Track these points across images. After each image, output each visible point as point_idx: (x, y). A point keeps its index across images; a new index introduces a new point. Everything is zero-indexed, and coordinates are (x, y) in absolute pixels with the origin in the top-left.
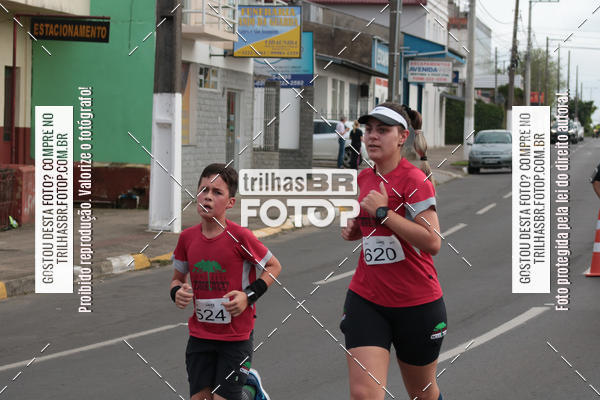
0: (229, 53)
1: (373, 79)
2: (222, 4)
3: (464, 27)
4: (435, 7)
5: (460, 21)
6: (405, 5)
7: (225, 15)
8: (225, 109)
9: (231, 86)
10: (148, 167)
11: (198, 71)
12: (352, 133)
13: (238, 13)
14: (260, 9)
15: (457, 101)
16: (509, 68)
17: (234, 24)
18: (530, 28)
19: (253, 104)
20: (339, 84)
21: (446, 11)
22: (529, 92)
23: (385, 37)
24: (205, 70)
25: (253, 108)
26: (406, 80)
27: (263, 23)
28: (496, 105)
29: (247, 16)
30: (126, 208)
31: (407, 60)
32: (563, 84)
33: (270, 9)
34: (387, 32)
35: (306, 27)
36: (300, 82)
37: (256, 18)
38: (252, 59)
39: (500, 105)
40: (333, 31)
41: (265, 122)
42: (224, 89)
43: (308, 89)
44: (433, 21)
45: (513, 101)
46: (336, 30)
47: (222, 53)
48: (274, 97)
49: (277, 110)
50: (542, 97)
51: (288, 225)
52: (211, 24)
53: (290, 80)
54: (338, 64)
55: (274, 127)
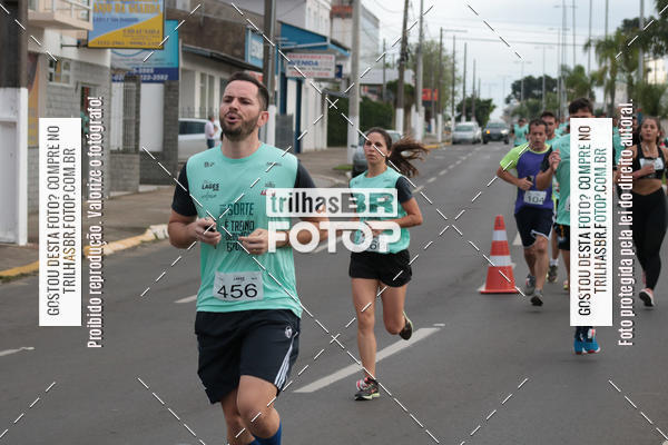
0: (82, 43)
3: (349, 16)
5: (345, 9)
8: (78, 106)
9: (85, 81)
11: (48, 63)
16: (398, 62)
17: (88, 11)
18: (421, 19)
19: (110, 101)
20: (208, 78)
22: (420, 89)
23: (260, 26)
25: (110, 105)
26: (283, 75)
27: (121, 10)
28: (384, 104)
29: (103, 2)
32: (459, 80)
34: (262, 20)
35: (170, 14)
36: (164, 77)
37: (113, 4)
38: (109, 51)
39: (388, 102)
40: (201, 19)
41: (125, 121)
42: (77, 84)
43: (174, 83)
44: (314, 8)
45: (402, 98)
46: (206, 18)
47: (75, 43)
48: (134, 94)
49: (138, 107)
50: (435, 95)
51: (149, 236)
52: (62, 10)
53: (152, 75)
54: (207, 57)
55: (134, 127)
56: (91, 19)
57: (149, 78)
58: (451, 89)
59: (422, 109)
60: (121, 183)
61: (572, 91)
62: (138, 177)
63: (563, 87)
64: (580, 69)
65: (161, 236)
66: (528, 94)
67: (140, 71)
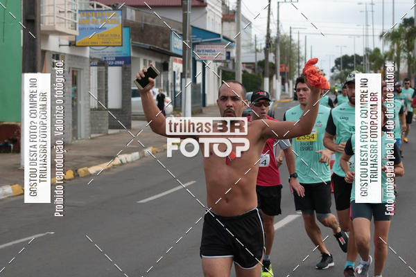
0: (73, 44)
1: (171, 58)
2: (67, 9)
3: (233, 20)
4: (213, 8)
5: (230, 16)
6: (193, 7)
7: (69, 17)
8: (71, 82)
9: (74, 66)
10: (19, 124)
11: (52, 56)
12: (158, 96)
13: (78, 16)
14: (94, 13)
15: (229, 72)
16: (265, 49)
17: (76, 23)
18: (278, 21)
19: (89, 78)
20: (148, 62)
21: (220, 10)
22: (279, 65)
23: (179, 29)
24: (57, 56)
25: (89, 82)
26: (194, 59)
27: (96, 22)
28: (256, 75)
29: (85, 18)
30: (4, 152)
31: (194, 45)
32: (302, 58)
33: (100, 13)
34: (181, 26)
35: (126, 24)
36: (121, 62)
37: (91, 19)
38: (88, 48)
39: (259, 74)
40: (143, 26)
41: (98, 90)
42: (69, 68)
43: (128, 66)
44: (212, 17)
45: (268, 71)
46: (145, 25)
47: (68, 44)
48: (104, 73)
49: (106, 81)
50: (287, 68)
51: (117, 161)
52: (60, 23)
53: (114, 61)
54: (147, 49)
55: (104, 94)
56: (78, 28)
57: (113, 63)
58: (297, 64)
59: (280, 77)
60: (97, 128)
61: (372, 64)
62: (108, 125)
63: (367, 61)
64: (377, 50)
65: (124, 161)
66: (345, 66)
67: (107, 59)
